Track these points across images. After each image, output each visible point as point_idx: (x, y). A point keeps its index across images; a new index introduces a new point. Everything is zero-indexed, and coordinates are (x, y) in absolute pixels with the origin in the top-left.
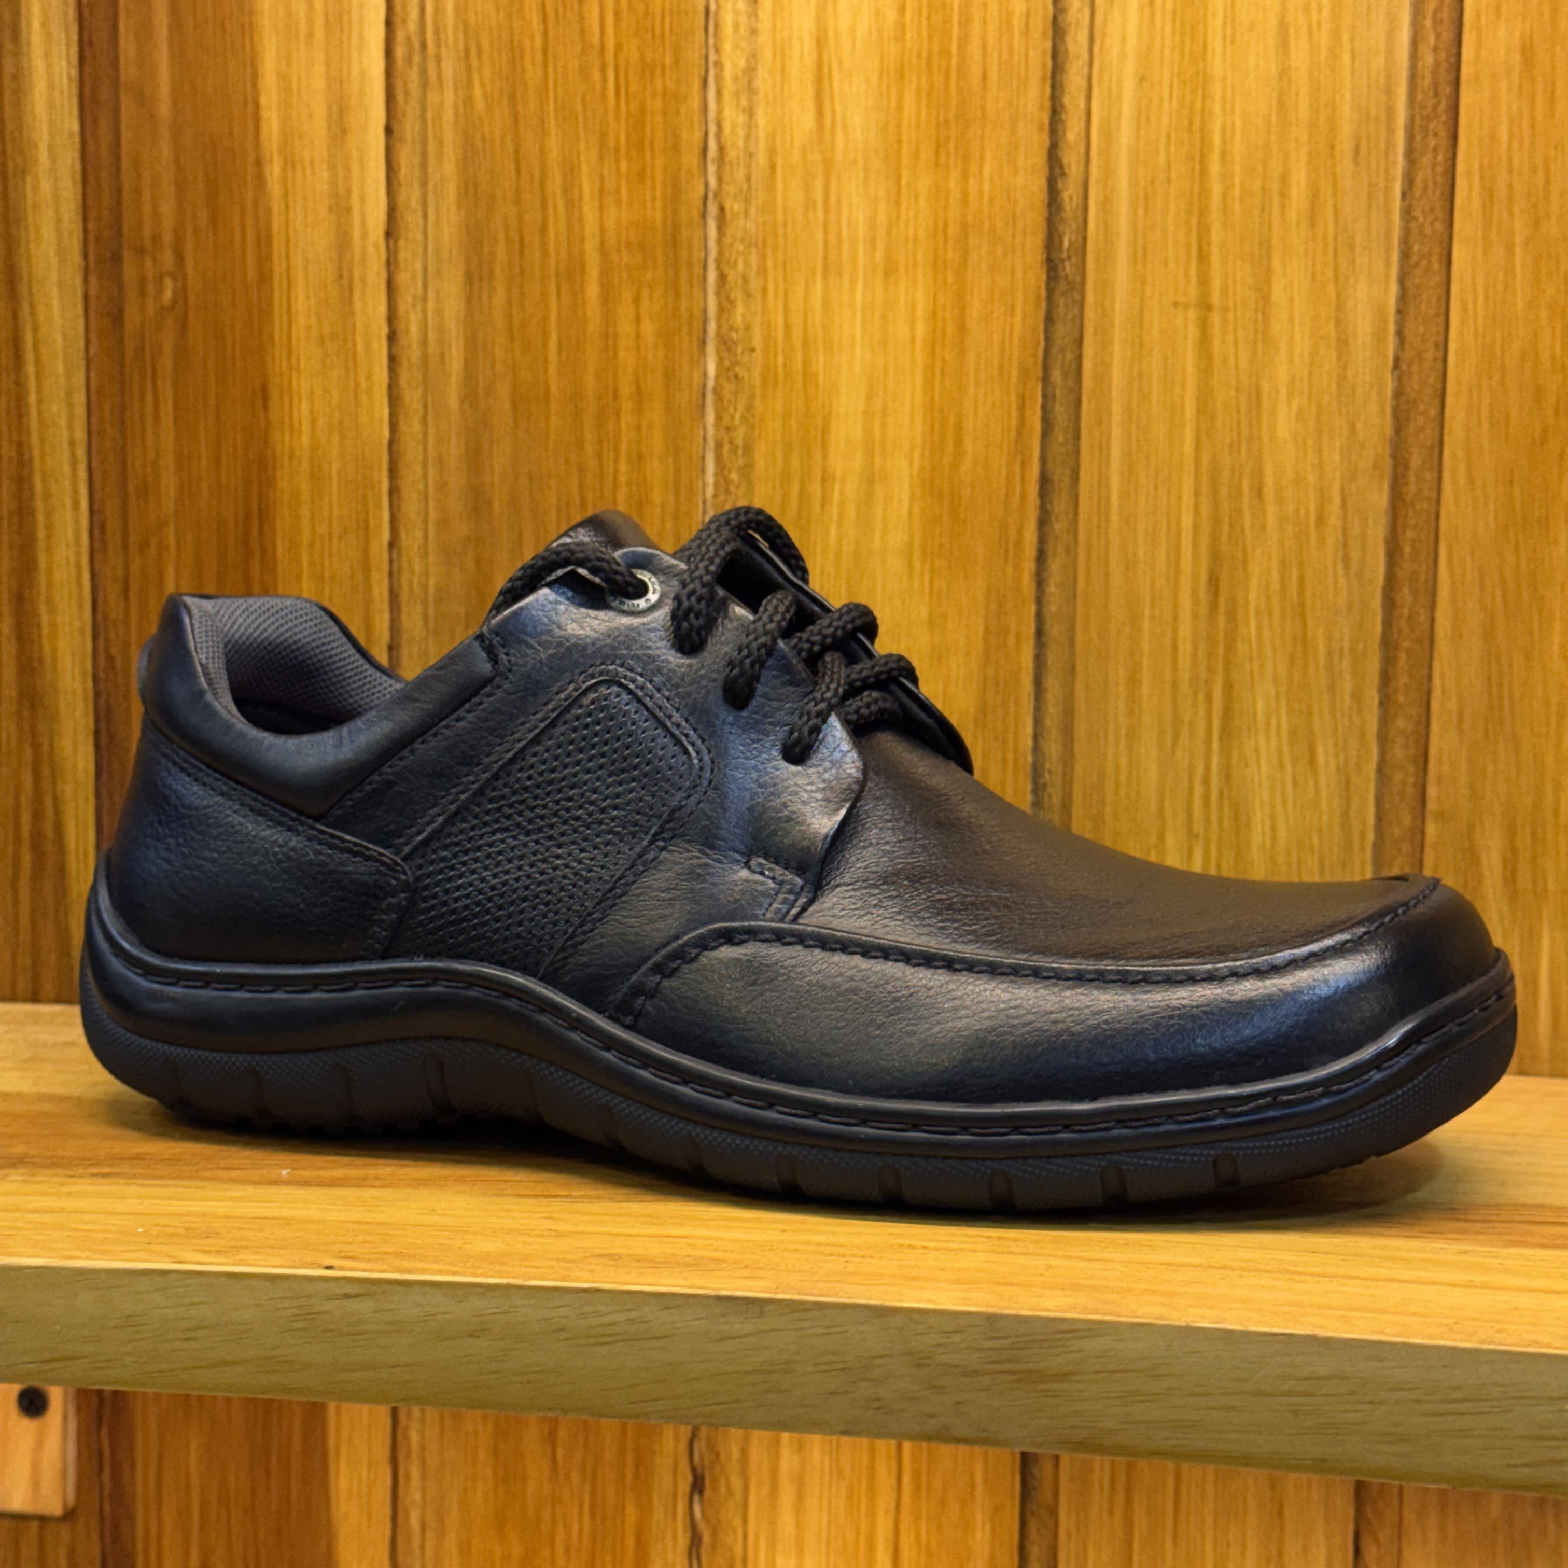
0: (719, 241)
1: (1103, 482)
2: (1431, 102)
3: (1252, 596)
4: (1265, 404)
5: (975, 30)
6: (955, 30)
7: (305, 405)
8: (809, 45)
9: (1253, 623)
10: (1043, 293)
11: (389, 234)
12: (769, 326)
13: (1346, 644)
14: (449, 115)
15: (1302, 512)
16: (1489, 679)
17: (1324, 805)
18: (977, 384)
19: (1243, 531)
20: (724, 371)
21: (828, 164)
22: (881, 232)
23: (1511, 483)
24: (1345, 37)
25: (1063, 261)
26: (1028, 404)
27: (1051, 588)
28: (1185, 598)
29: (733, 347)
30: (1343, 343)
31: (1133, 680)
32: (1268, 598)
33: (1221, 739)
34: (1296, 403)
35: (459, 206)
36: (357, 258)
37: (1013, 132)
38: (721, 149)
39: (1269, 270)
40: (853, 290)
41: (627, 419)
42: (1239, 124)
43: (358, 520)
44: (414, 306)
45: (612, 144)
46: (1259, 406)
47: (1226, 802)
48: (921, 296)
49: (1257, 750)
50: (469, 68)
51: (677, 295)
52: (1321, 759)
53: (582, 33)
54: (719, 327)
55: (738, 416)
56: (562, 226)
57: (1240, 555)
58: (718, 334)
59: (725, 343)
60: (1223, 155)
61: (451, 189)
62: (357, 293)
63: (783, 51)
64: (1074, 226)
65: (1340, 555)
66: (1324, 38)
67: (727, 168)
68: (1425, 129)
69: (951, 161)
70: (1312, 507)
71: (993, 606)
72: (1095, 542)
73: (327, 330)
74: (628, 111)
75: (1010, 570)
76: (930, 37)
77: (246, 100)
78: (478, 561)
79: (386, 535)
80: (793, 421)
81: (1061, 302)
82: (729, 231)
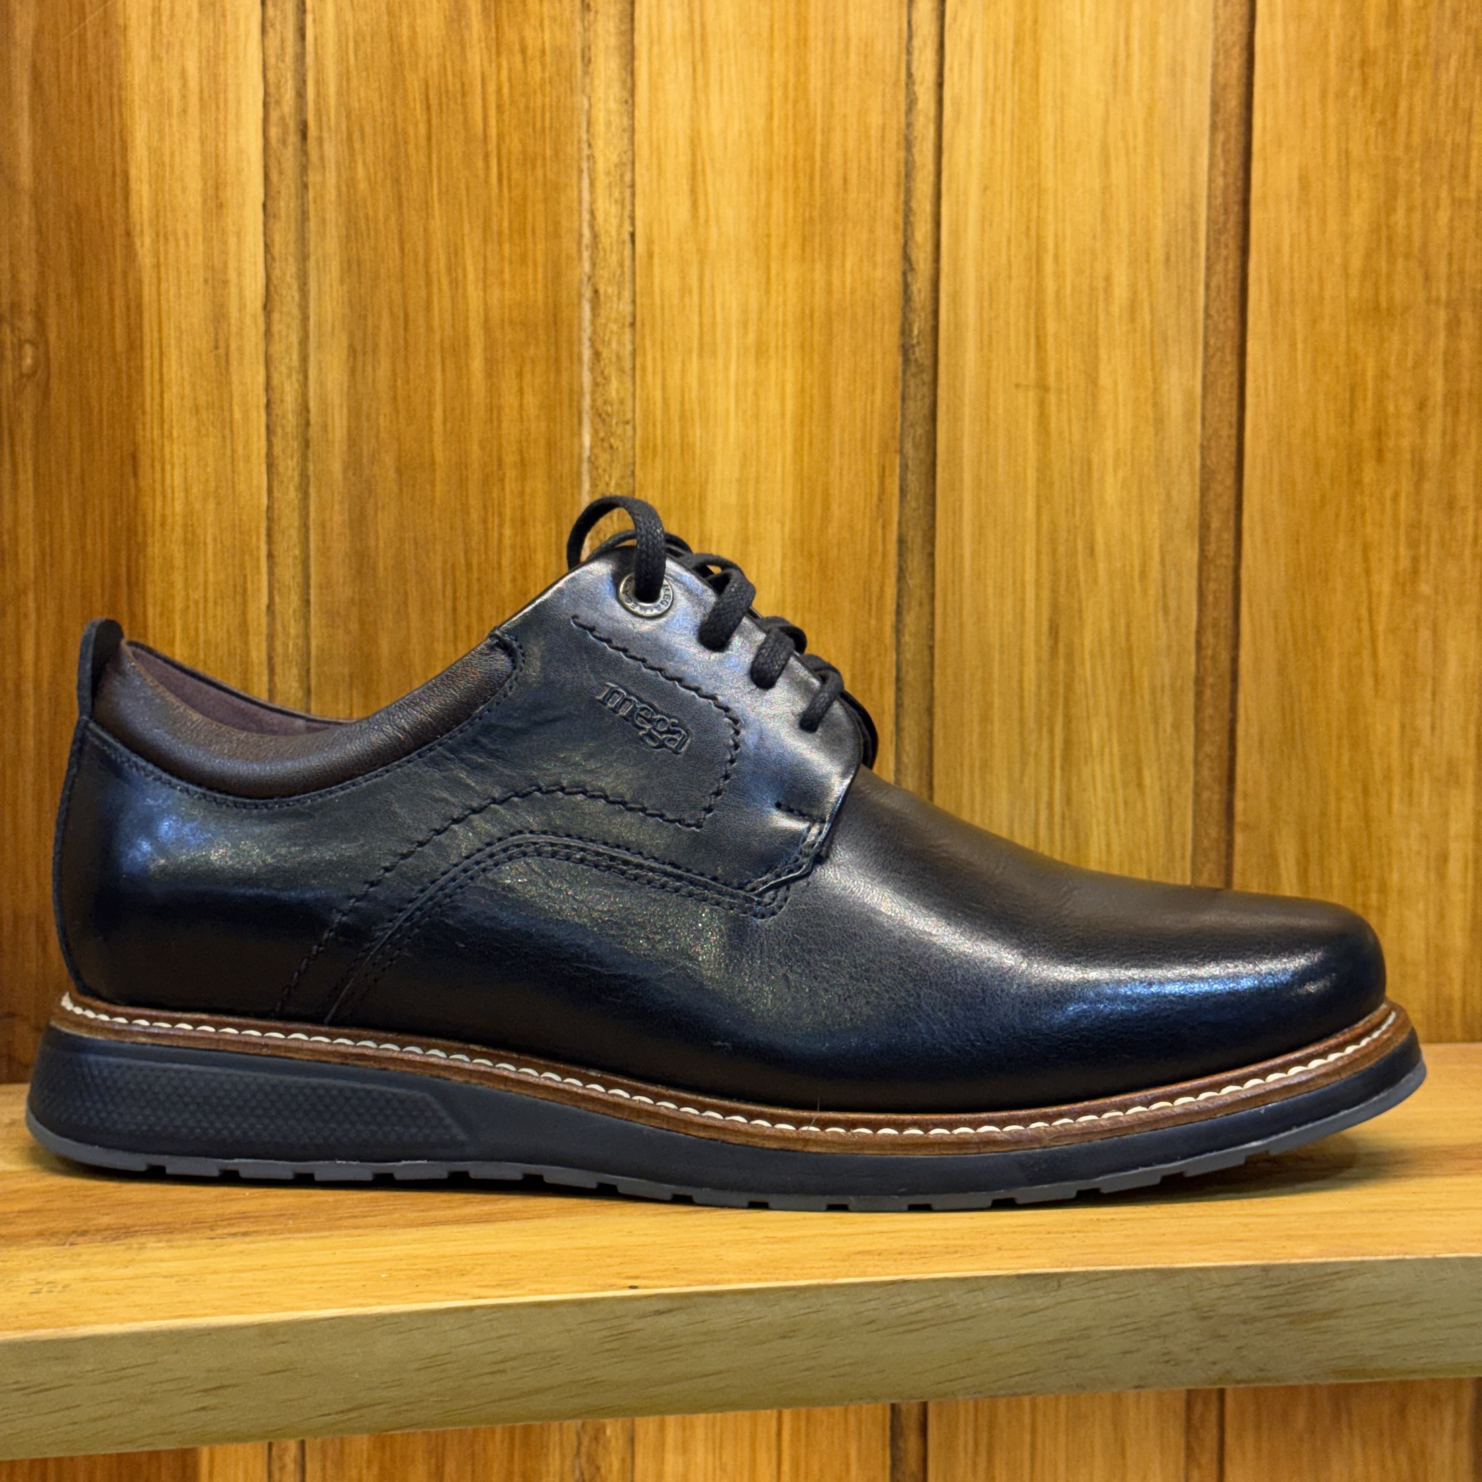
0: (593, 323)
1: (956, 541)
2: (1222, 219)
3: (1087, 641)
4: (1096, 475)
5: (837, 137)
6: (819, 139)
7: (178, 473)
8: (683, 144)
9: (1088, 665)
10: (900, 374)
11: (268, 308)
12: (648, 400)
13: (1167, 681)
14: (331, 194)
15: (1128, 568)
16: (1283, 708)
17: (1150, 822)
18: (842, 454)
19: (1078, 584)
20: (601, 441)
21: (702, 253)
22: (753, 316)
23: (1298, 542)
24: (1157, 161)
25: (913, 346)
26: (887, 473)
27: (907, 638)
28: (1030, 644)
29: (607, 419)
30: (1159, 422)
31: (985, 719)
32: (1100, 641)
33: (1063, 769)
34: (1120, 474)
35: (342, 282)
36: (234, 329)
37: (872, 231)
38: (595, 236)
39: (1097, 357)
40: (726, 368)
41: (511, 486)
42: (1069, 231)
43: (235, 586)
44: (289, 376)
45: (495, 228)
46: (1090, 476)
47: (1067, 823)
48: (789, 375)
49: (1093, 776)
50: (351, 148)
51: (558, 372)
52: (1147, 781)
53: (466, 123)
54: (594, 400)
55: (613, 483)
56: (447, 303)
57: (1076, 606)
58: (593, 407)
59: (600, 415)
60: (1056, 258)
61: (335, 267)
62: (234, 363)
63: (659, 148)
64: (923, 315)
65: (1161, 604)
66: (1139, 160)
67: (601, 254)
68: (1217, 241)
69: (816, 255)
70: (1137, 563)
71: (858, 655)
72: (950, 597)
73: (202, 399)
74: (511, 199)
75: (873, 622)
76: (796, 143)
77: (114, 173)
78: (362, 623)
79: (265, 600)
80: (672, 488)
81: (912, 382)
82: (603, 312)
